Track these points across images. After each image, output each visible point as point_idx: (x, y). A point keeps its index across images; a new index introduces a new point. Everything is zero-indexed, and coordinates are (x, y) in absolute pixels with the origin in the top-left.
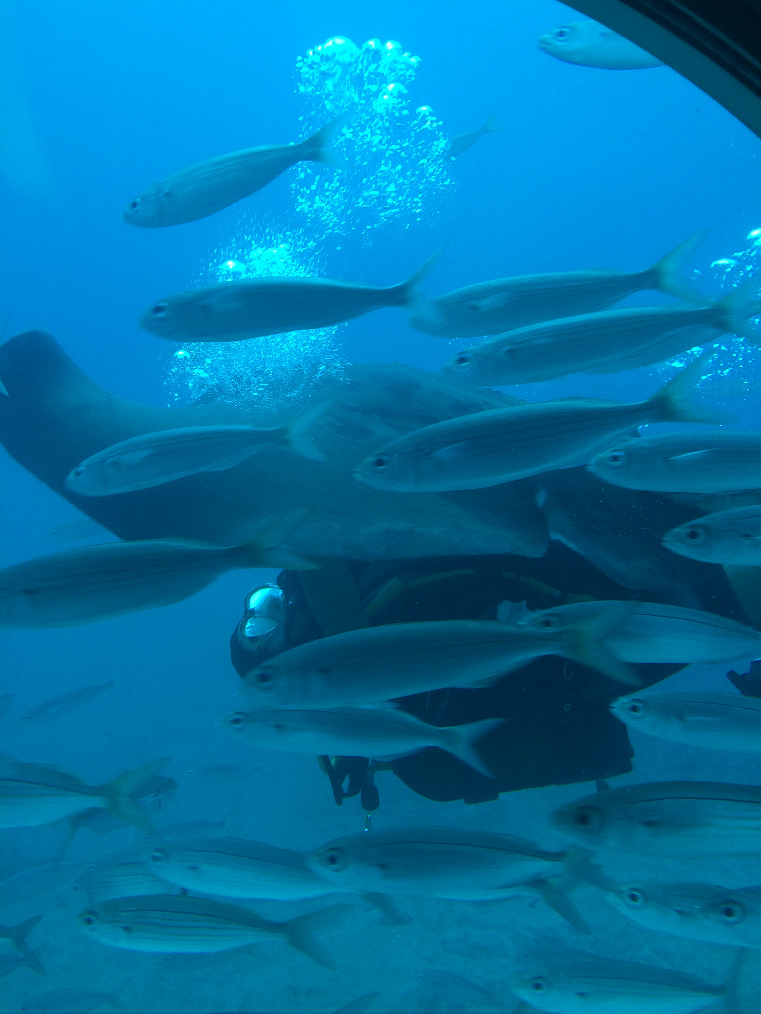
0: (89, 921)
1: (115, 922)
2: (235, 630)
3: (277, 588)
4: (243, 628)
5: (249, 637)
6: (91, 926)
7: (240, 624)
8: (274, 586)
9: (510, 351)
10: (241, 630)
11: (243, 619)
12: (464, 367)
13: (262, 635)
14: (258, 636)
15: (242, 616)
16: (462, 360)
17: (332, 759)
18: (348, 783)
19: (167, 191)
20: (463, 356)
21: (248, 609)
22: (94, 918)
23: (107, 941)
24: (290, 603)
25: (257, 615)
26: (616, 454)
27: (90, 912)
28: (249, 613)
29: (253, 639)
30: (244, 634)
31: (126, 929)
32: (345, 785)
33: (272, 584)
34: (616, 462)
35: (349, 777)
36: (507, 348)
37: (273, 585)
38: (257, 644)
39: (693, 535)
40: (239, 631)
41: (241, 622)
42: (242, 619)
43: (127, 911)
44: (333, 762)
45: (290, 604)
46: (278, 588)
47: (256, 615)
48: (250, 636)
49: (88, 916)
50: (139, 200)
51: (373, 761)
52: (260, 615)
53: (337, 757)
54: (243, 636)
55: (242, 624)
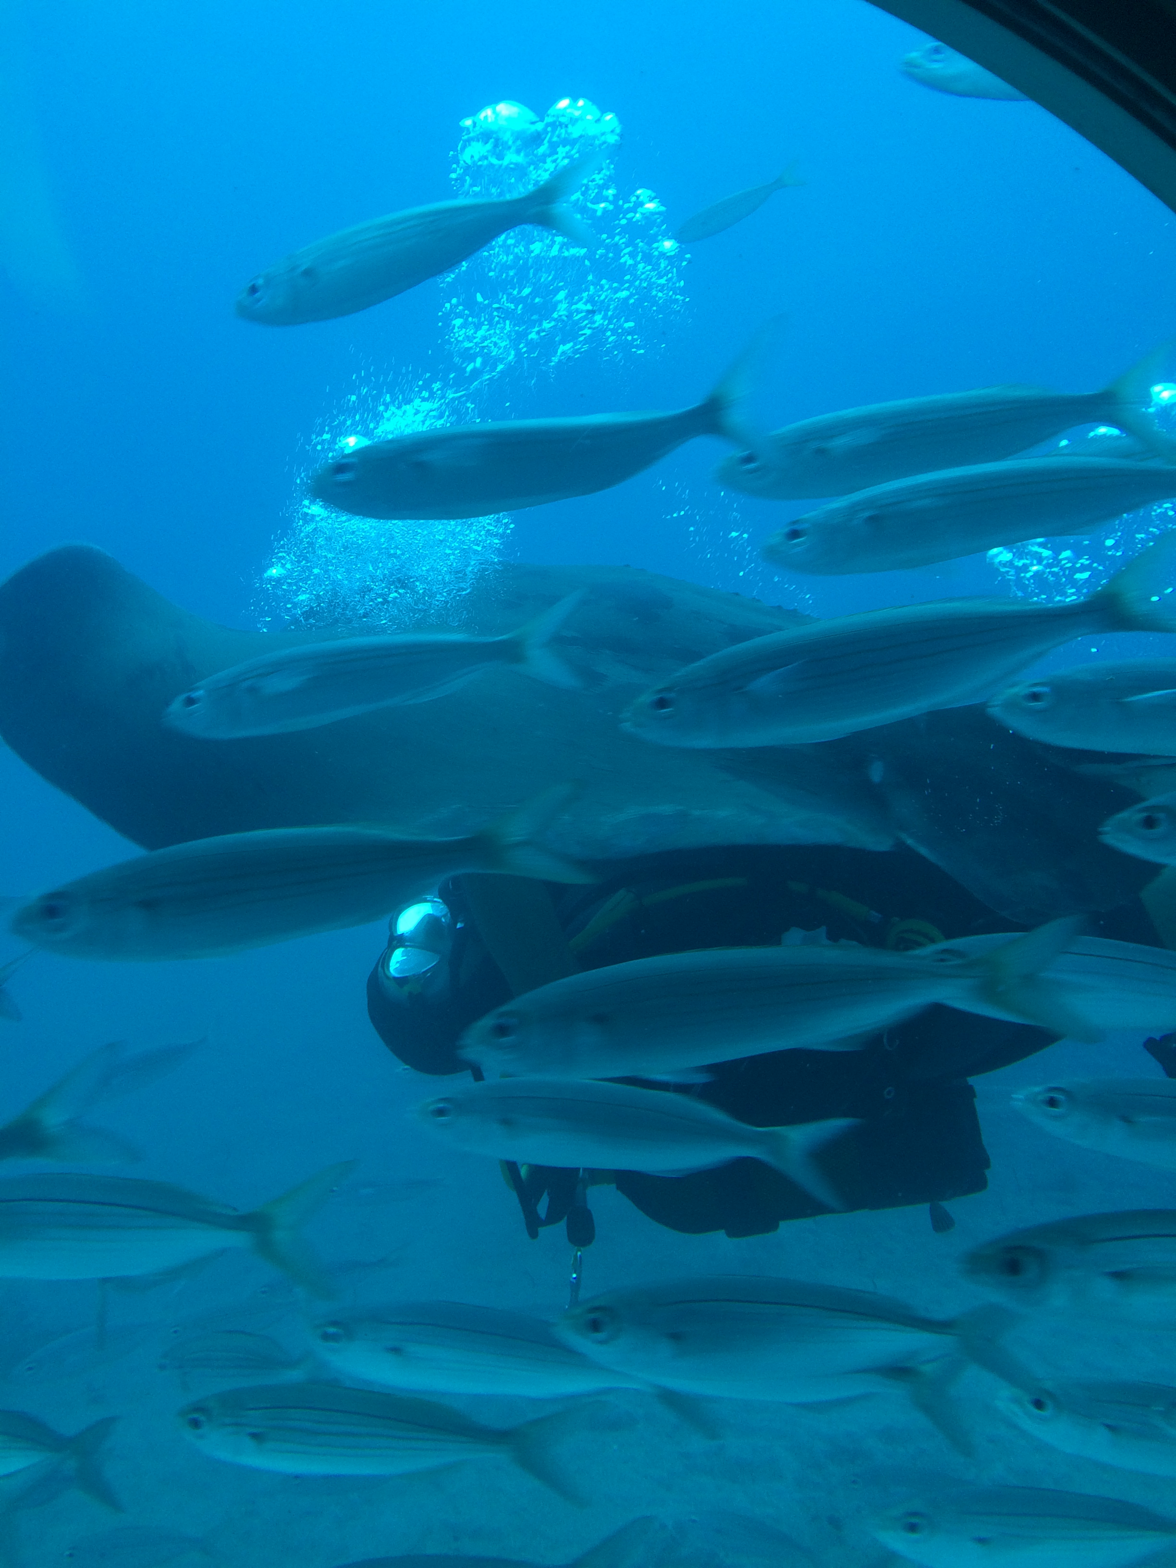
0: (196, 1424)
1: (237, 1424)
2: (374, 969)
3: (439, 902)
4: (386, 964)
5: (395, 978)
6: (199, 1431)
7: (383, 957)
8: (435, 899)
9: (871, 519)
10: (383, 967)
11: (387, 950)
12: (796, 545)
13: (414, 975)
14: (409, 976)
15: (386, 944)
16: (794, 534)
17: (522, 1166)
18: (546, 1205)
19: (303, 268)
20: (796, 527)
21: (395, 935)
22: (202, 1418)
23: (224, 1454)
24: (459, 925)
25: (408, 944)
26: (1036, 689)
27: (197, 1409)
28: (396, 941)
29: (401, 981)
30: (388, 974)
31: (254, 1436)
32: (542, 1208)
33: (432, 896)
34: (1035, 704)
35: (548, 1194)
36: (867, 514)
37: (434, 897)
38: (406, 989)
39: (1149, 823)
40: (380, 969)
41: (384, 954)
42: (385, 950)
43: (255, 1409)
44: (523, 1172)
45: (459, 928)
46: (441, 903)
47: (406, 944)
48: (397, 975)
49: (195, 1415)
50: (260, 282)
51: (585, 1169)
52: (412, 944)
53: (530, 1166)
54: (388, 978)
55: (385, 956)
